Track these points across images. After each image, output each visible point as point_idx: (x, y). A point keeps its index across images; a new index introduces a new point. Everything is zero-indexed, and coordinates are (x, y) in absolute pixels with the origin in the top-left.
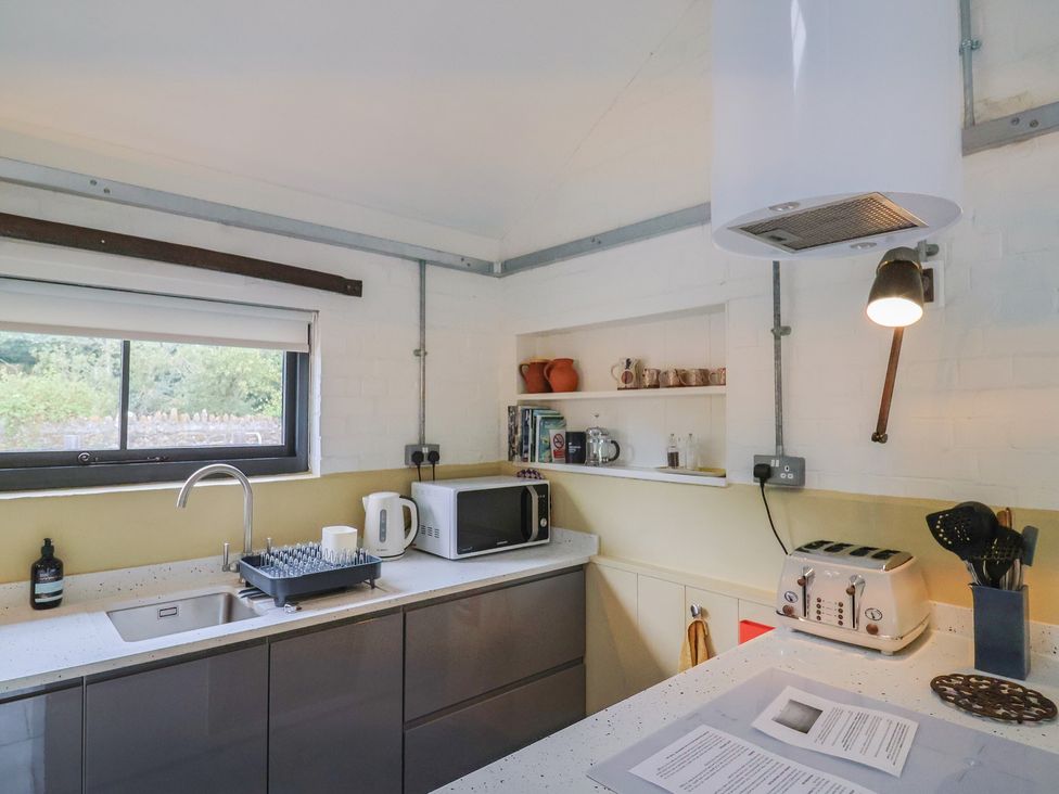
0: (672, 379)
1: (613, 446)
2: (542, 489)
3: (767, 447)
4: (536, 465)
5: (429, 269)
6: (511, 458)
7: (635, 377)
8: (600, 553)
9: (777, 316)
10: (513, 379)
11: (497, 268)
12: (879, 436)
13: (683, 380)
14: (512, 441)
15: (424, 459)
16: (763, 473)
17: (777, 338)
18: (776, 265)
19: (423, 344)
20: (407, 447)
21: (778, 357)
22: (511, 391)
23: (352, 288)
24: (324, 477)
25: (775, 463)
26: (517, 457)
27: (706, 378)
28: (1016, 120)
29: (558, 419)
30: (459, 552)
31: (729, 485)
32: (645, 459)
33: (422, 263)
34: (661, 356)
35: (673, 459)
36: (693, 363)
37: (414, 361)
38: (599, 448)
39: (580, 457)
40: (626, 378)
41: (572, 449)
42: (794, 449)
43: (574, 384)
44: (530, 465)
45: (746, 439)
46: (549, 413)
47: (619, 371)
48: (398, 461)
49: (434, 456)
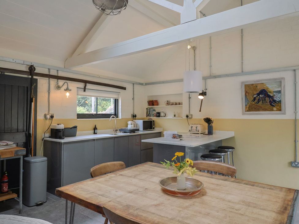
0: (175, 104)
1: (165, 114)
2: (154, 121)
3: (188, 113)
4: (151, 118)
5: (134, 85)
6: (147, 117)
7: (168, 103)
8: (163, 130)
9: (189, 96)
10: (147, 104)
11: (144, 84)
12: (200, 111)
13: (176, 104)
14: (147, 114)
15: (134, 116)
16: (187, 116)
17: (189, 99)
18: (189, 94)
19: (134, 98)
20: (132, 115)
21: (189, 101)
22: (147, 106)
23: (125, 89)
24: (122, 119)
25: (189, 115)
26: (148, 116)
27: (179, 104)
28: (214, 77)
29: (155, 110)
30: (143, 130)
31: (183, 119)
32: (170, 116)
33: (133, 84)
34: (172, 100)
35: (175, 116)
36: (178, 101)
37: (132, 101)
38: (162, 114)
39: (159, 116)
40: (167, 103)
41: (158, 115)
42: (191, 113)
43: (158, 105)
44: (150, 118)
45: (185, 112)
46: (153, 109)
47: (166, 103)
48: (130, 117)
49: (136, 116)
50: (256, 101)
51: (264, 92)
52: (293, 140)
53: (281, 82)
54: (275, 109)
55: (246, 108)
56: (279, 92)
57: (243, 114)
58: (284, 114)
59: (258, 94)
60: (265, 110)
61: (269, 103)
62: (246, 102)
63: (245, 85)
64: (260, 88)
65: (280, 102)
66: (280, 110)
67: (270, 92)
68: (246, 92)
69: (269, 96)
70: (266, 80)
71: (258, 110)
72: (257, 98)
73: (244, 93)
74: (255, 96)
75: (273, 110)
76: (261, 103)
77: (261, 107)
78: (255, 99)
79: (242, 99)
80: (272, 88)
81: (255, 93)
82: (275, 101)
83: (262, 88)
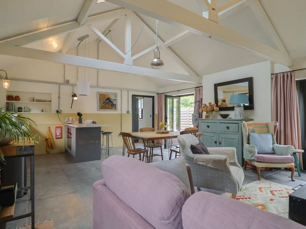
0: (41, 101)
1: (29, 110)
9: (59, 96)
10: (6, 98)
12: (71, 108)
14: (8, 109)
16: (57, 112)
17: (59, 98)
21: (59, 100)
22: (5, 101)
31: (52, 113)
35: (42, 111)
40: (33, 100)
42: (60, 109)
43: (19, 100)
45: (54, 107)
47: (31, 99)
50: (105, 104)
51: (108, 99)
52: (120, 123)
53: (116, 95)
54: (113, 108)
55: (100, 107)
56: (115, 100)
57: (98, 110)
58: (117, 111)
59: (106, 100)
60: (109, 108)
61: (111, 105)
62: (99, 104)
63: (100, 94)
64: (107, 97)
65: (115, 105)
66: (116, 109)
67: (112, 100)
68: (100, 98)
69: (111, 102)
70: (110, 93)
71: (106, 109)
72: (105, 102)
73: (99, 99)
74: (104, 101)
75: (112, 109)
76: (107, 105)
77: (107, 107)
78: (104, 102)
79: (97, 101)
80: (112, 97)
81: (105, 99)
82: (113, 104)
83: (108, 97)
